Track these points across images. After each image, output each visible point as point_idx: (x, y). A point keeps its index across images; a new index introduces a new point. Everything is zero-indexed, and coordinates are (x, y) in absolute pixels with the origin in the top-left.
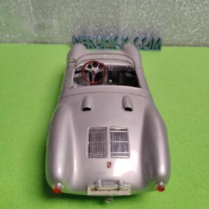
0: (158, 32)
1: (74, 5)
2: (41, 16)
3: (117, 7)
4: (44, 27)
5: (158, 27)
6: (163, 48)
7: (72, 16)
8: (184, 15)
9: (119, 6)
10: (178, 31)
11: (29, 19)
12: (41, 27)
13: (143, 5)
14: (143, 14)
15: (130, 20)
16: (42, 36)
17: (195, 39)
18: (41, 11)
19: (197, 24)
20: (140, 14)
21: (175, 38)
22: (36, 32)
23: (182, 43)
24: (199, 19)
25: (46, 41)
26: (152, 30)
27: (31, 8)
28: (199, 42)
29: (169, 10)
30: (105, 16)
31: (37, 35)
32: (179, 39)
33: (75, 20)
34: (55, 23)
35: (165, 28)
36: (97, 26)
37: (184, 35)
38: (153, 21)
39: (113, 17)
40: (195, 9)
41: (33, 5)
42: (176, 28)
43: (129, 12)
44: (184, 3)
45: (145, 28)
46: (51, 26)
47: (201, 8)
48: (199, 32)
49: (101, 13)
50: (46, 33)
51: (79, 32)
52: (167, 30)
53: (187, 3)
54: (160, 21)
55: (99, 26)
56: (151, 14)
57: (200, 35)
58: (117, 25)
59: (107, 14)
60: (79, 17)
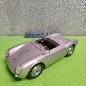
0: (60, 31)
1: (26, 21)
2: (12, 25)
3: (43, 22)
4: (14, 29)
5: (60, 29)
7: (25, 25)
8: (70, 24)
9: (44, 21)
10: (68, 30)
11: (8, 26)
12: (12, 29)
13: (53, 21)
14: (53, 24)
15: (49, 26)
18: (12, 23)
19: (76, 27)
21: (67, 33)
22: (10, 31)
23: (70, 34)
24: (76, 25)
25: (14, 35)
26: (57, 30)
27: (8, 22)
28: (77, 34)
29: (64, 22)
30: (38, 25)
31: (10, 33)
33: (26, 27)
34: (18, 27)
35: (63, 29)
37: (70, 31)
38: (58, 27)
39: (41, 25)
40: (74, 21)
41: (9, 21)
43: (48, 23)
44: (70, 19)
45: (55, 29)
46: (16, 29)
47: (76, 21)
48: (76, 30)
49: (37, 23)
50: (14, 32)
51: (28, 31)
52: (63, 30)
53: (71, 19)
54: (60, 26)
55: (36, 29)
56: (57, 24)
57: (77, 32)
58: (43, 28)
59: (39, 24)
60: (28, 25)
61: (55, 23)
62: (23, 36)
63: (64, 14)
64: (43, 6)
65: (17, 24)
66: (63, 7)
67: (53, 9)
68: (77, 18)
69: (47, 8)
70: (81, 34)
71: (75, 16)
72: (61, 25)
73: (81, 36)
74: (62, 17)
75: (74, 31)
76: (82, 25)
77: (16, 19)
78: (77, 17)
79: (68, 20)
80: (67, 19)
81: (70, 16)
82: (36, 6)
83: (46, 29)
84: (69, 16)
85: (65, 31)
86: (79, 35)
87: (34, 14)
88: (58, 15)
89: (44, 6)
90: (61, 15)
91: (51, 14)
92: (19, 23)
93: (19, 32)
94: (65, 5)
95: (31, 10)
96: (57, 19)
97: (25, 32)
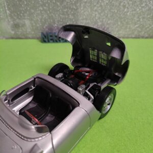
0: (108, 28)
1: (42, 9)
2: (15, 18)
4: (19, 26)
5: (108, 24)
7: (40, 17)
8: (127, 15)
9: (77, 9)
10: (123, 27)
11: (7, 20)
12: (16, 26)
13: (95, 8)
14: (96, 15)
15: (86, 19)
16: (17, 33)
17: (136, 33)
18: (16, 14)
19: (138, 21)
20: (94, 15)
21: (121, 32)
22: (12, 30)
23: (126, 36)
24: (138, 18)
25: (20, 36)
26: (103, 27)
27: (8, 12)
28: (139, 35)
29: (116, 11)
30: (67, 17)
31: (13, 32)
33: (43, 20)
34: (27, 22)
36: (60, 25)
37: (128, 30)
38: (104, 20)
39: (72, 17)
40: (135, 10)
41: (9, 9)
42: (121, 25)
43: (85, 13)
44: (127, 6)
45: (98, 25)
46: (24, 25)
47: (140, 9)
48: (138, 27)
49: (63, 14)
50: (20, 30)
51: (47, 30)
52: (115, 27)
53: (129, 5)
54: (109, 19)
56: (102, 14)
57: (140, 30)
59: (68, 15)
60: (47, 18)
61: (100, 14)
62: (38, 38)
65: (26, 15)
68: (142, 4)
70: (147, 36)
72: (111, 16)
73: (147, 38)
75: (133, 28)
76: (149, 18)
77: (23, 6)
79: (124, 6)
80: (122, 4)
85: (117, 29)
86: (143, 37)
92: (28, 13)
93: (30, 30)
96: (102, 4)
97: (41, 31)
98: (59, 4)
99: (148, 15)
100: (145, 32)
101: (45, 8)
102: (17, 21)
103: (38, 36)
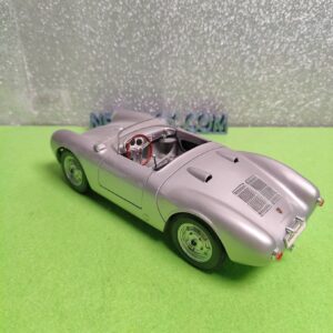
0: (222, 106)
1: (93, 69)
2: (42, 85)
3: (157, 72)
4: (49, 102)
5: (223, 99)
6: (231, 130)
7: (89, 84)
8: (258, 81)
9: (161, 69)
10: (252, 105)
11: (25, 89)
12: (43, 101)
13: (196, 68)
14: (197, 81)
15: (178, 89)
16: (44, 113)
17: (277, 116)
18: (44, 79)
19: (280, 93)
20: (193, 81)
21: (248, 114)
22: (35, 109)
23: (259, 121)
24: (281, 86)
25: (50, 121)
26: (212, 104)
27: (29, 74)
28: (285, 120)
29: (236, 75)
30: (140, 84)
32: (253, 115)
33: (96, 91)
34: (65, 94)
35: (232, 100)
36: (128, 99)
37: (261, 110)
38: (214, 91)
39: (152, 85)
40: (274, 72)
41: (31, 68)
42: (248, 100)
43: (176, 78)
44: (257, 64)
45: (202, 100)
46: (58, 100)
47: (282, 70)
48: (282, 104)
49: (133, 79)
50: (51, 109)
51: (102, 109)
52: (234, 103)
53: (261, 63)
54: (223, 90)
55: (132, 99)
56: (210, 80)
57: (286, 110)
58: (160, 97)
59: (143, 80)
60: (102, 86)
61: (205, 79)
62: (83, 125)
63: (236, 44)
64: (159, 12)
65: (62, 79)
66: (232, 18)
67: (195, 25)
68: (286, 60)
69: (171, 20)
70: (301, 121)
71: (279, 53)
72: (226, 84)
73: (300, 126)
74: (229, 53)
75: (273, 106)
76: (303, 86)
77: (58, 63)
78: (285, 57)
79: (252, 65)
80: (246, 61)
81: (259, 51)
82: (131, 14)
83: (169, 99)
84: (256, 53)
85: (240, 109)
86: (293, 125)
87: (123, 45)
88: (213, 46)
89: (163, 12)
90: (225, 46)
91: (188, 42)
92: (66, 76)
93: (68, 109)
94: (239, 8)
95: (114, 28)
96: (209, 61)
97: (90, 112)
98: (125, 60)
99: (299, 81)
100: (297, 115)
101: (99, 68)
102: (46, 91)
103: (84, 120)
